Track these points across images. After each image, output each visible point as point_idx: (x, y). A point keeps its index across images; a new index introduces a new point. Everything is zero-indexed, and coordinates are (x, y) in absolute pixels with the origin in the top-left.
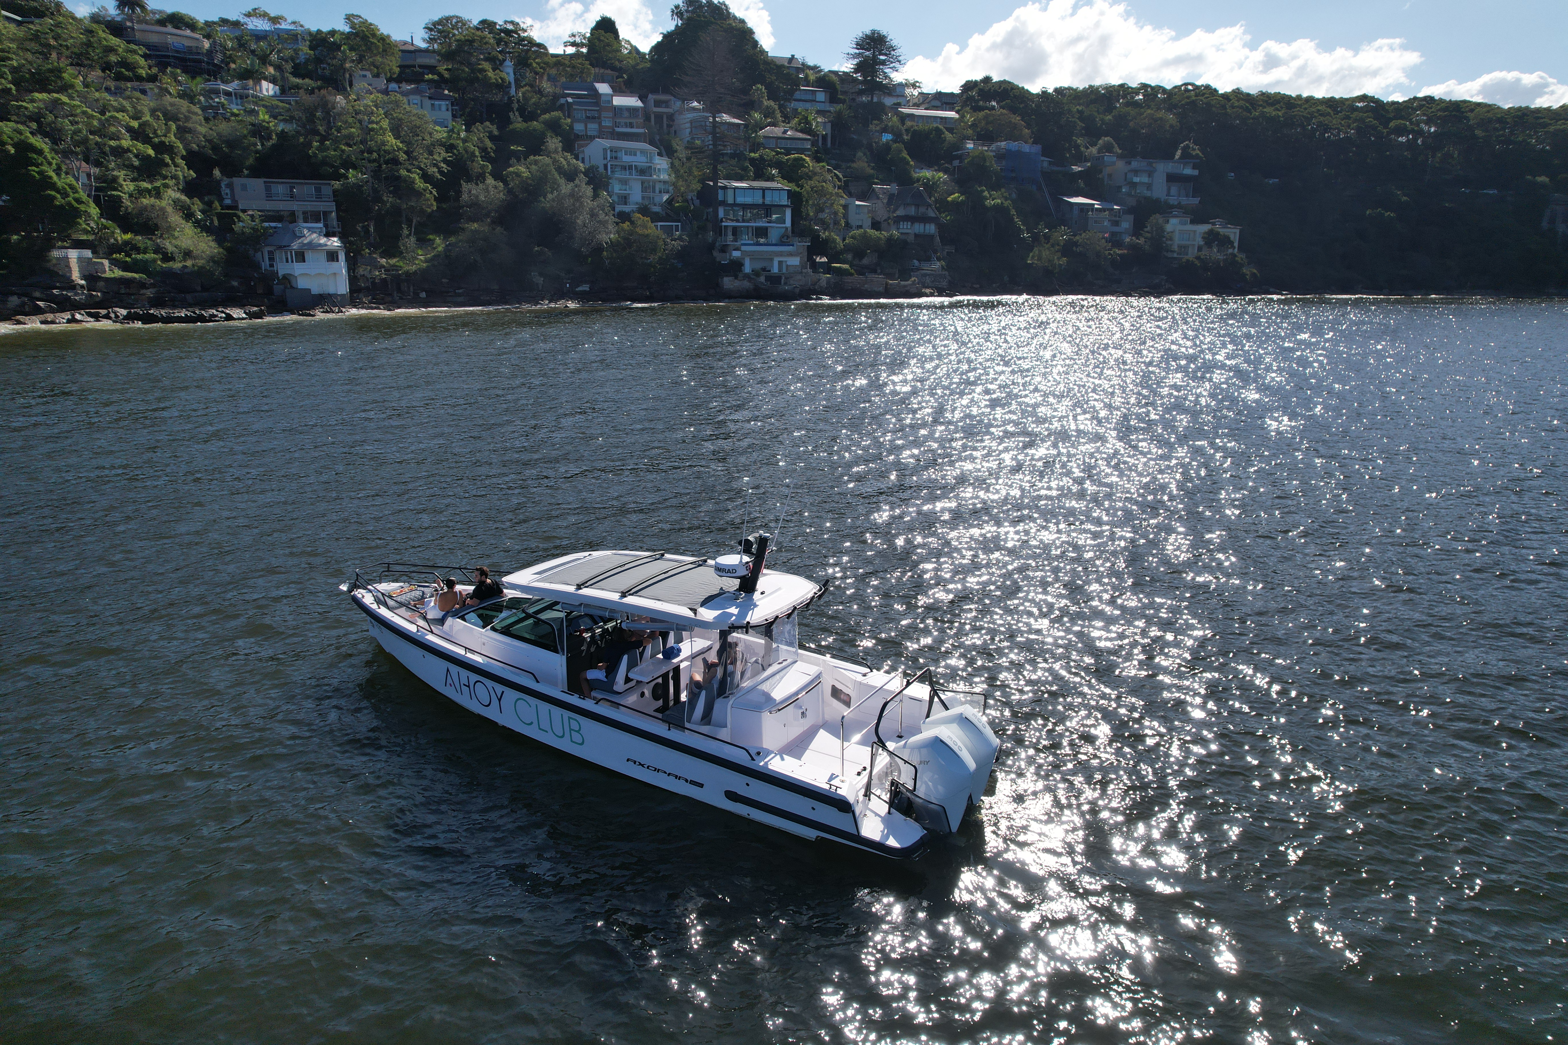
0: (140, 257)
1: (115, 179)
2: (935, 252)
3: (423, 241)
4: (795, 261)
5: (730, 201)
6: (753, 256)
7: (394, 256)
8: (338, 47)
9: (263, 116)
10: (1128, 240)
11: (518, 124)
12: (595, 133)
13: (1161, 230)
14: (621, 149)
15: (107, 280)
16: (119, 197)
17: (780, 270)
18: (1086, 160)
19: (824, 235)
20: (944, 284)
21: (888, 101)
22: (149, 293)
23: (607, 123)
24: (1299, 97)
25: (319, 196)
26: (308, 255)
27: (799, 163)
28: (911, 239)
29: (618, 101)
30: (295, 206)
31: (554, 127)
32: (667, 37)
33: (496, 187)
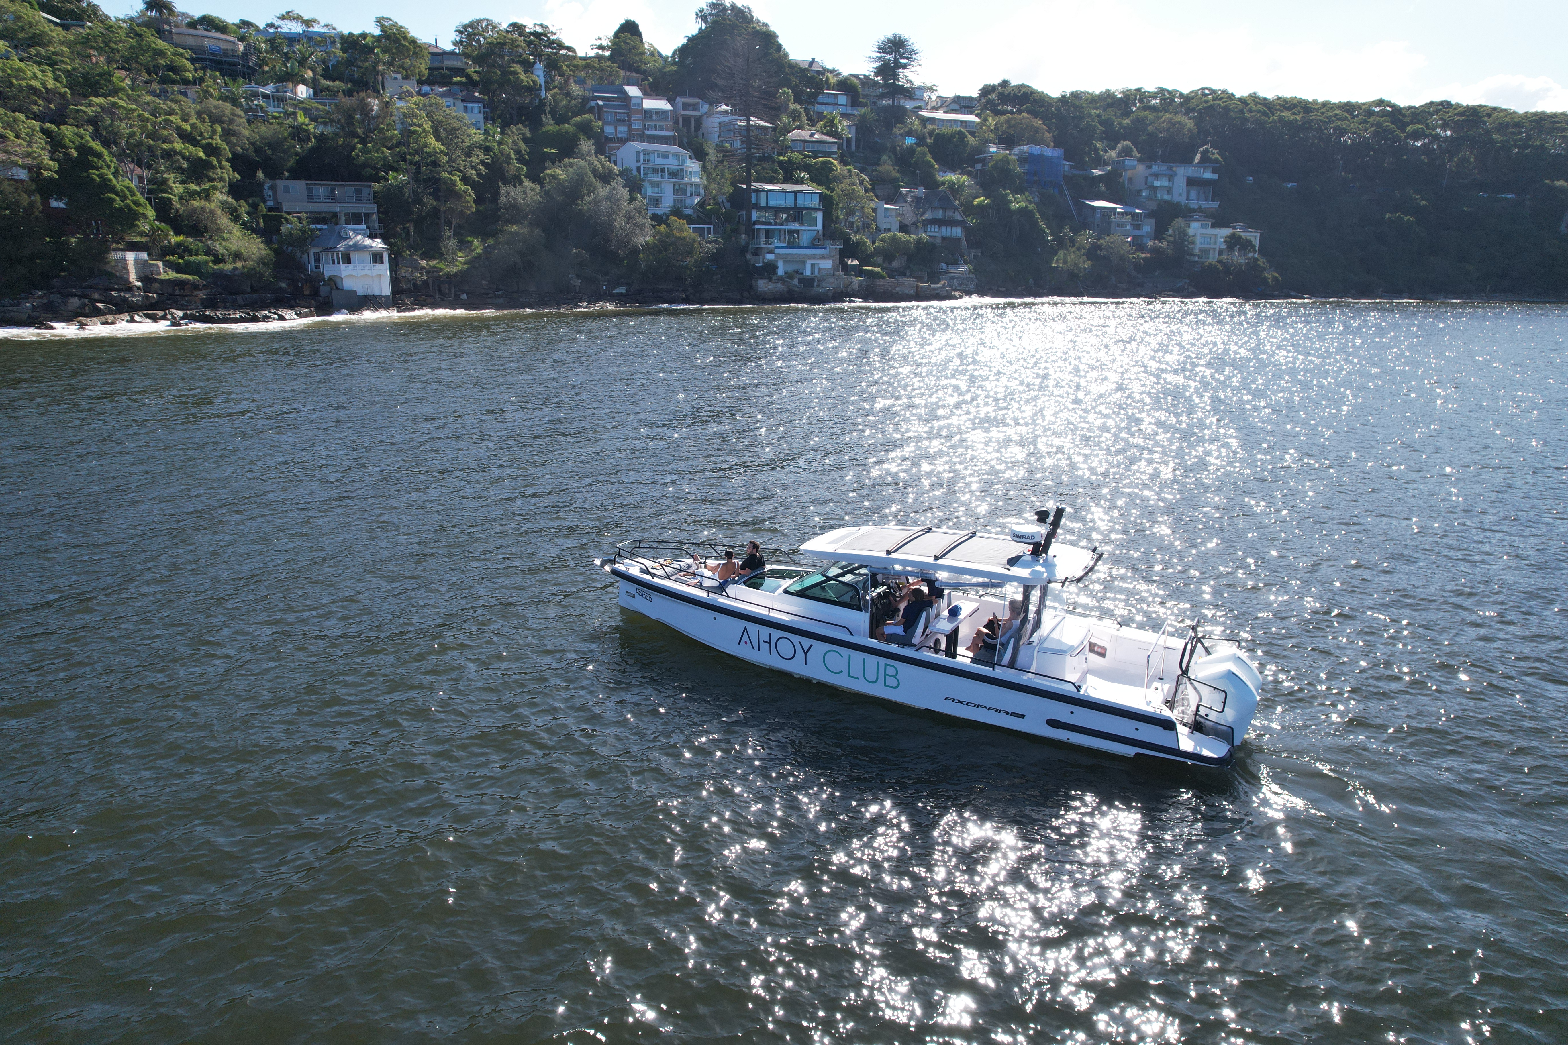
0: (192, 258)
1: (165, 182)
2: (962, 255)
3: (463, 245)
4: (827, 264)
5: (763, 203)
6: (786, 259)
7: (434, 258)
8: (371, 50)
9: (301, 118)
10: (1150, 243)
11: (550, 126)
12: (624, 136)
13: (1183, 234)
14: (653, 152)
15: (162, 281)
16: (169, 199)
17: (812, 272)
18: (1106, 164)
19: (854, 238)
20: (972, 286)
21: (909, 105)
22: (202, 294)
23: (636, 126)
24: (1315, 102)
25: (359, 199)
26: (354, 256)
27: (827, 166)
28: (938, 241)
29: (649, 104)
30: (336, 208)
31: (586, 129)
32: (691, 40)
33: (532, 190)
